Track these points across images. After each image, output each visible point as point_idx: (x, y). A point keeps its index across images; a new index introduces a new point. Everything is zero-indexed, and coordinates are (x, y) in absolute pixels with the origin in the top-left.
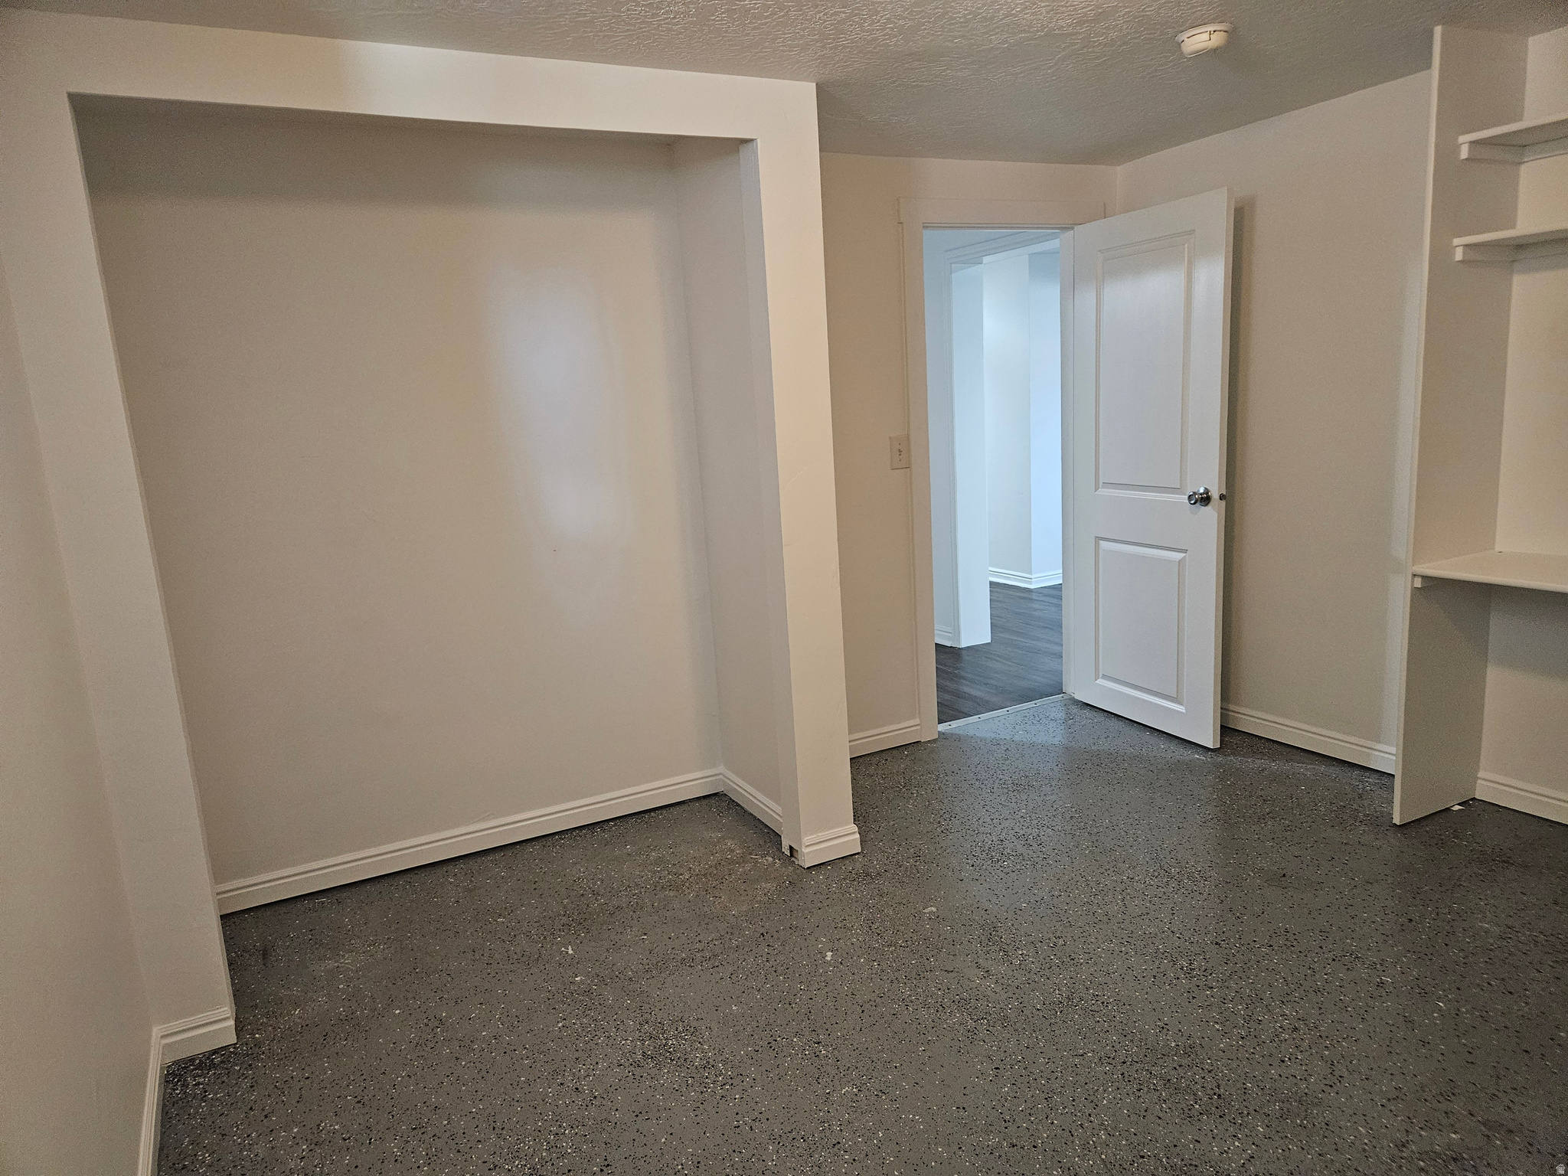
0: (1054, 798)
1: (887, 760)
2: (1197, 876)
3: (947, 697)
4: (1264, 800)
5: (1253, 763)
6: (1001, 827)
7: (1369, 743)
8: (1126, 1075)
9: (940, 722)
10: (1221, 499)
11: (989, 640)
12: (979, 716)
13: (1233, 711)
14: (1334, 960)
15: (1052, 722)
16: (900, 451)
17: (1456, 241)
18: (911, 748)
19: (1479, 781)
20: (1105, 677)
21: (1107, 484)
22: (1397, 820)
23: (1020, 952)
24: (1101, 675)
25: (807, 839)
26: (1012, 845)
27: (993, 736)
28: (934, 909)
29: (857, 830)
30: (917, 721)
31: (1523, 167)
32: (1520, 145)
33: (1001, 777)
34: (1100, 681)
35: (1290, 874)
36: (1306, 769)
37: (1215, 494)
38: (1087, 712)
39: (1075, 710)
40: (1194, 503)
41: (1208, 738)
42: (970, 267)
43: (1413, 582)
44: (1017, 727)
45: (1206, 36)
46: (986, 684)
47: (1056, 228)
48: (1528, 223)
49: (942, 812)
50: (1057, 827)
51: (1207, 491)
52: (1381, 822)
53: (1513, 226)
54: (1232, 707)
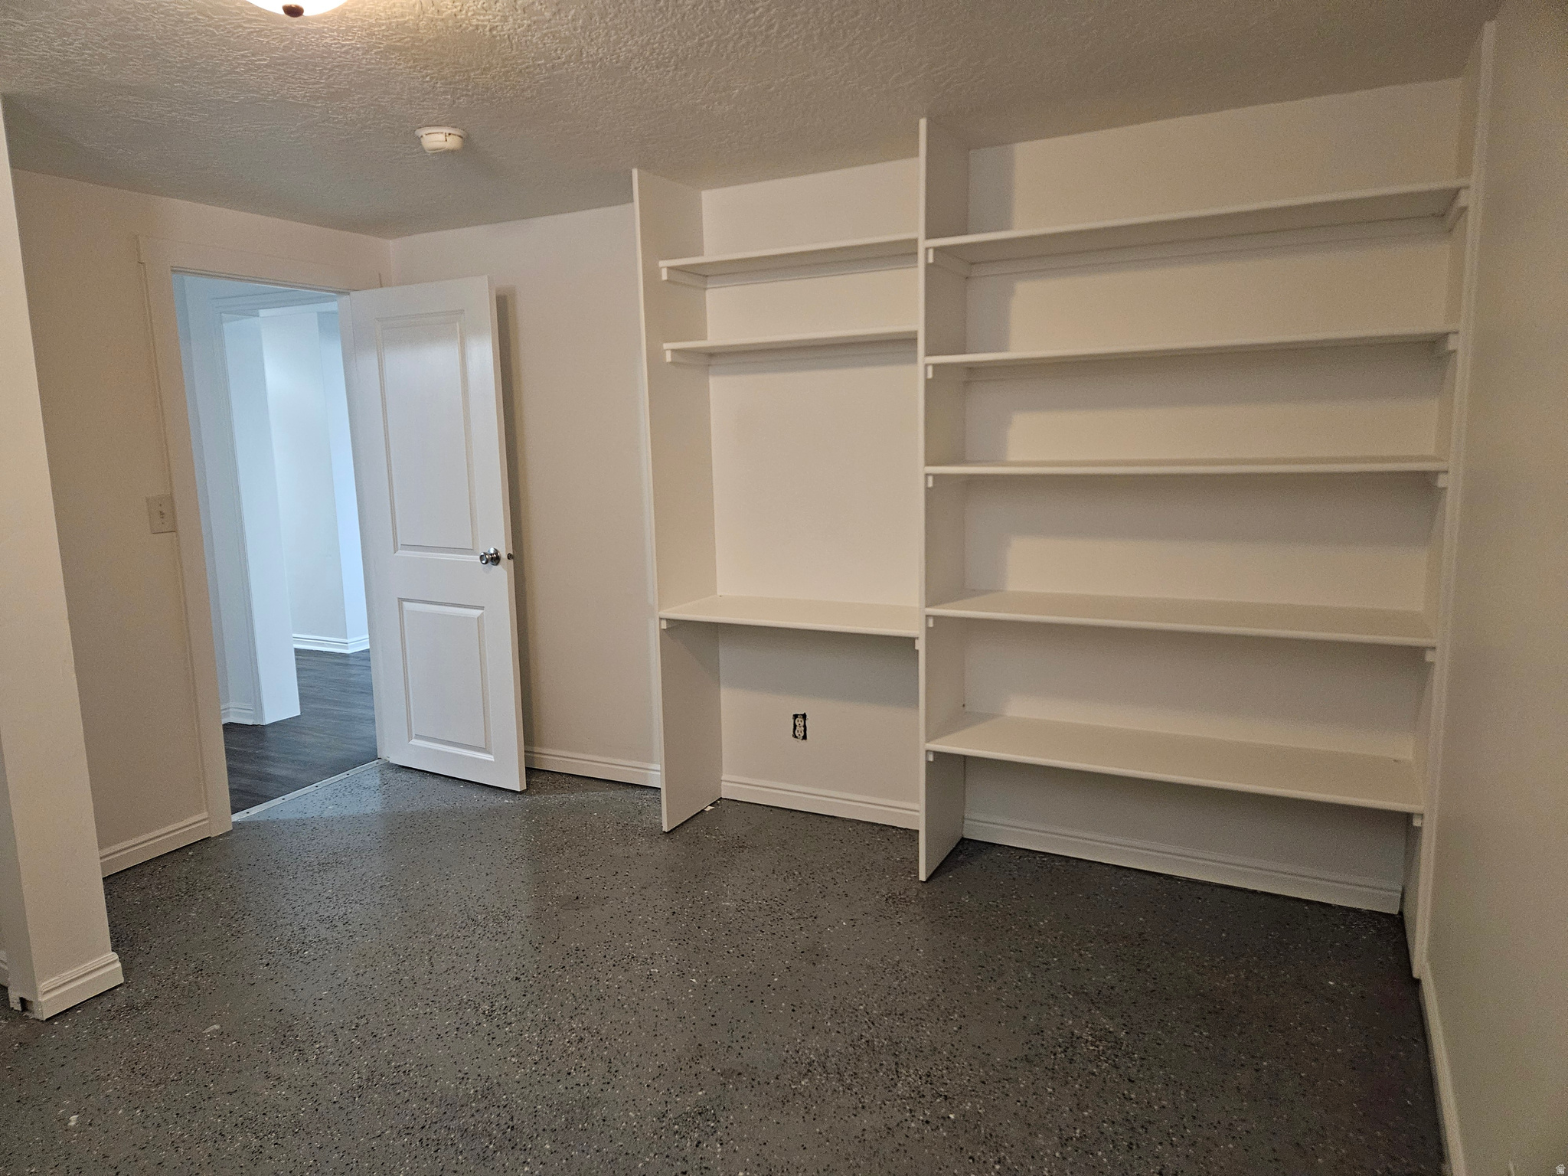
0: (364, 870)
1: (164, 867)
2: (502, 917)
3: (245, 781)
4: (564, 831)
5: (554, 799)
6: (304, 913)
7: (645, 765)
8: (424, 1140)
9: (235, 811)
10: (508, 558)
11: (299, 714)
12: (283, 797)
13: (537, 753)
14: (614, 965)
15: (365, 791)
16: (161, 513)
17: (666, 346)
18: (197, 847)
19: (723, 783)
20: (418, 737)
21: (405, 546)
22: (666, 829)
23: (318, 1046)
24: (414, 736)
25: (43, 985)
26: (314, 932)
27: (298, 816)
28: (217, 1027)
29: (117, 957)
30: (205, 815)
31: (707, 292)
32: (704, 274)
33: (306, 859)
34: (414, 742)
35: (582, 895)
36: (598, 796)
37: (503, 555)
38: (403, 775)
39: (389, 774)
40: (486, 563)
41: (514, 780)
42: (243, 318)
43: (660, 623)
44: (327, 802)
45: (442, 137)
46: (293, 761)
47: (333, 292)
48: (716, 336)
49: (232, 913)
50: (366, 900)
51: (496, 552)
52: (656, 834)
53: (705, 338)
54: (537, 749)
